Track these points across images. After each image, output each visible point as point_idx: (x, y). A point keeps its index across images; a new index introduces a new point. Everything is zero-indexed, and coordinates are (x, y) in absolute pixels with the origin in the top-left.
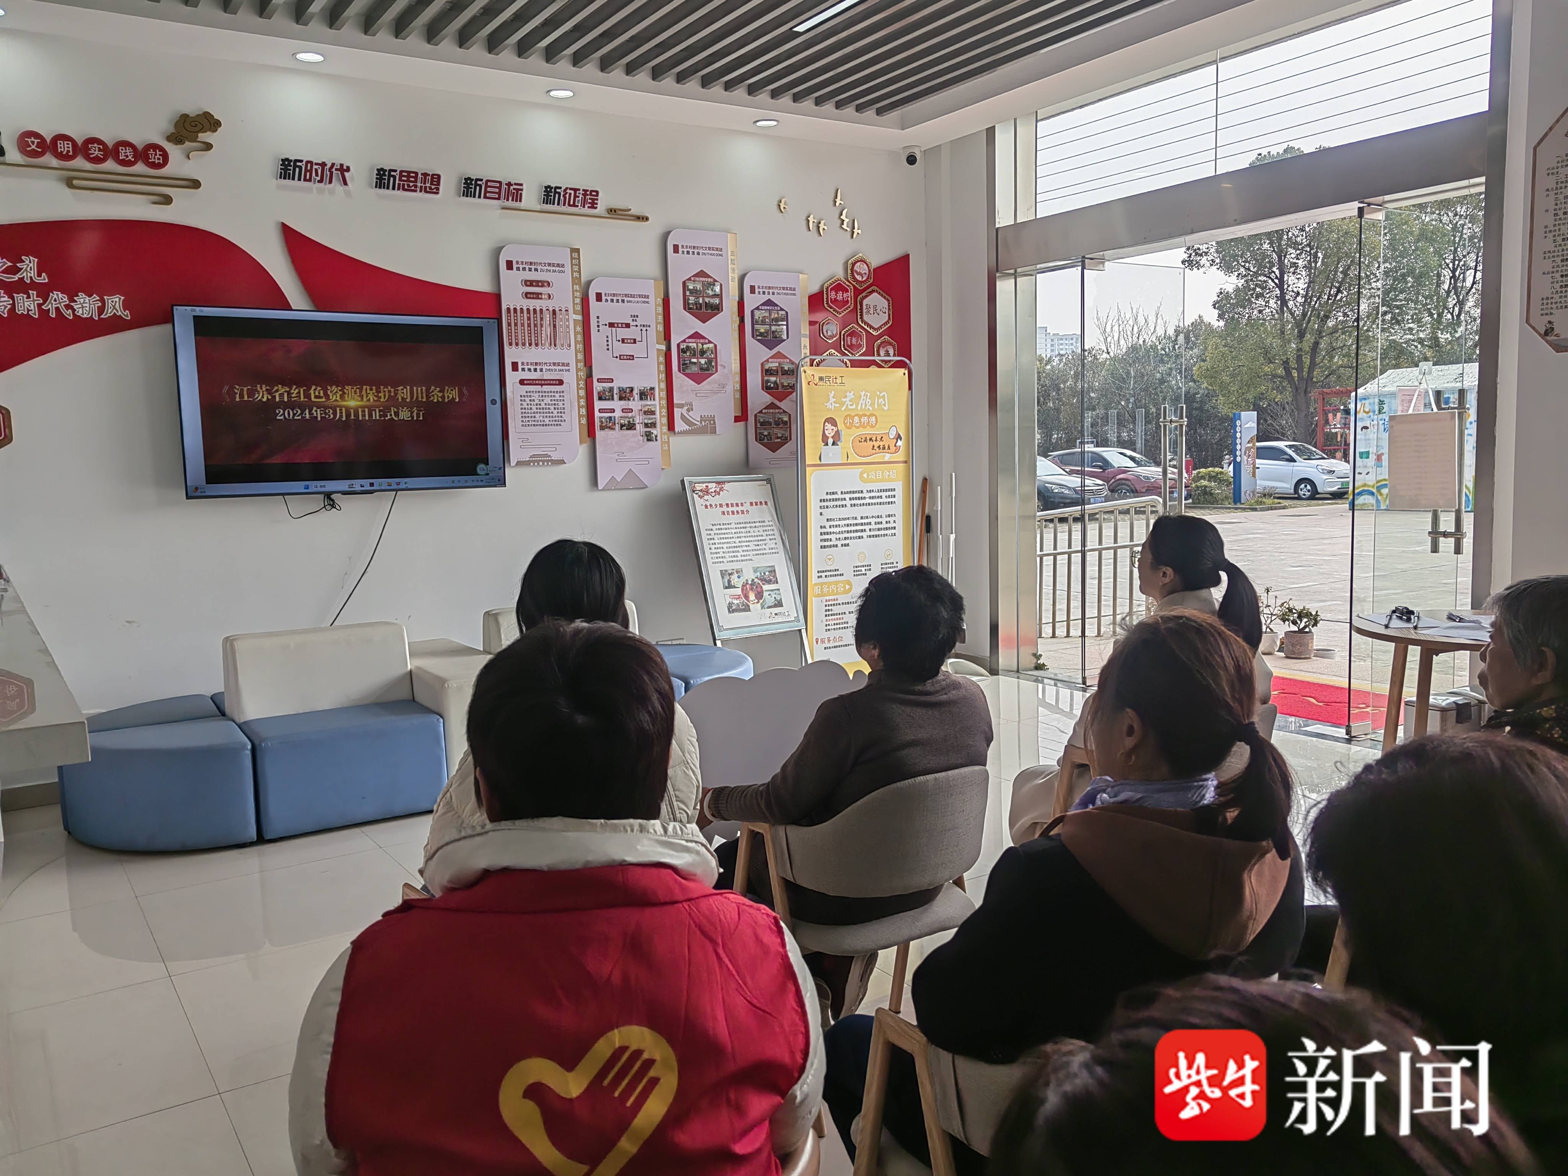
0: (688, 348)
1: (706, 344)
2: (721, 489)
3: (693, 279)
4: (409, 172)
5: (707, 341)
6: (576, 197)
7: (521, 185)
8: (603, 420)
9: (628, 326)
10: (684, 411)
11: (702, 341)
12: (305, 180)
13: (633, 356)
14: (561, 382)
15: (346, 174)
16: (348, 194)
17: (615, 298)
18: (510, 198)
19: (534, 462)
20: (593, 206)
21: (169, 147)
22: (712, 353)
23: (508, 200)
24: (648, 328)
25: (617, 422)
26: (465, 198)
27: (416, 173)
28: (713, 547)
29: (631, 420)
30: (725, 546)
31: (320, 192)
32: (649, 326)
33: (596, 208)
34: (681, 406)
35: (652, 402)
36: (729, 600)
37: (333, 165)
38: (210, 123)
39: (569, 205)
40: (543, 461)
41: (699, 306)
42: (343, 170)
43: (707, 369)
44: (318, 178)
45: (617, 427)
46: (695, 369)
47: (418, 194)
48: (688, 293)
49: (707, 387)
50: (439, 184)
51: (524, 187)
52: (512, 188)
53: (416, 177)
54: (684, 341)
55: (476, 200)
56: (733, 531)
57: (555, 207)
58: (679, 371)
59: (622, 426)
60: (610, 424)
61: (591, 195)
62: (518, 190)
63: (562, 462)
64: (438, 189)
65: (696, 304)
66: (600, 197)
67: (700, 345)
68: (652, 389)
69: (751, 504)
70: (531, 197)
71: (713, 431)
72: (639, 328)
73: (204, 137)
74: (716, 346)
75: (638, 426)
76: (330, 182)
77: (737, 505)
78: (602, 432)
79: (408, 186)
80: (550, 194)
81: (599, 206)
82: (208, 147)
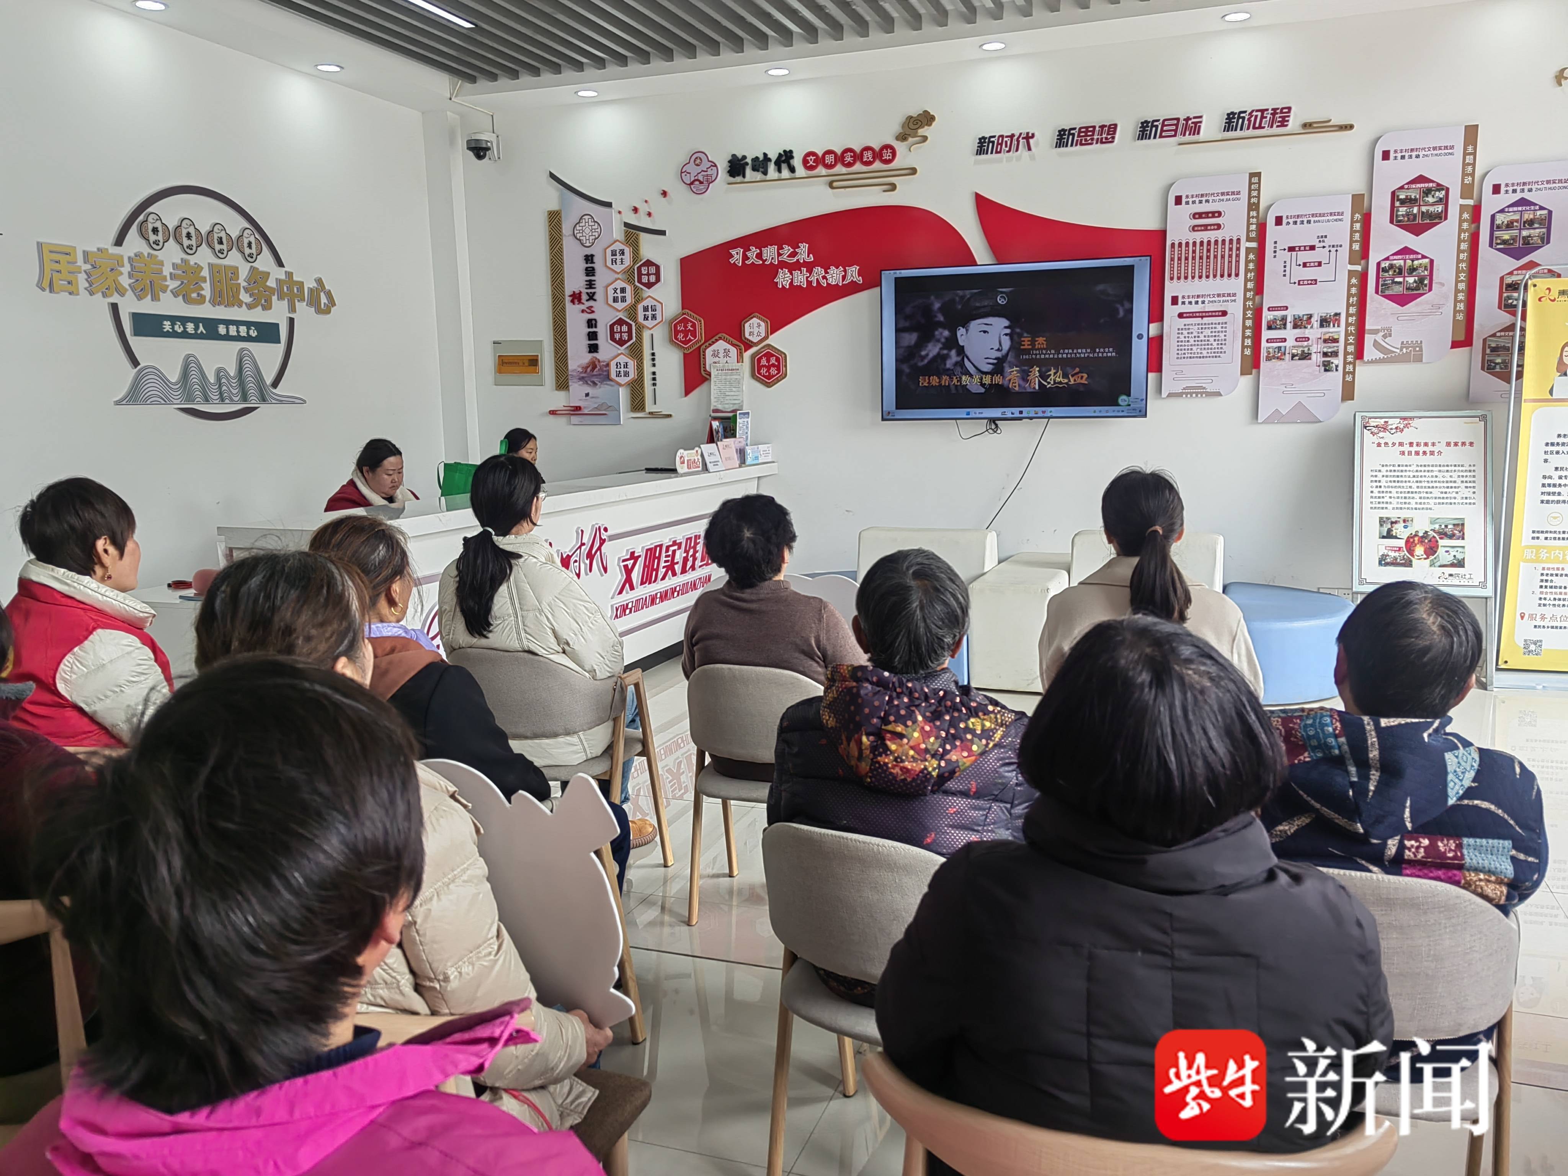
0: (1391, 266)
1: (1418, 259)
2: (1406, 426)
3: (1406, 187)
4: (1087, 128)
5: (1420, 256)
6: (1263, 117)
7: (1201, 117)
8: (1271, 350)
9: (1312, 248)
10: (1379, 337)
11: (1412, 257)
12: (997, 152)
13: (1316, 280)
14: (1224, 313)
15: (1031, 141)
16: (1032, 158)
17: (1298, 220)
18: (1187, 133)
19: (1187, 394)
20: (1283, 123)
21: (896, 145)
22: (1426, 269)
23: (1184, 135)
24: (1339, 249)
25: (1287, 352)
26: (1140, 141)
27: (1094, 127)
28: (1376, 490)
29: (1306, 350)
30: (1394, 490)
31: (1009, 160)
32: (1341, 246)
33: (1286, 126)
34: (1375, 332)
35: (1336, 329)
36: (1383, 551)
37: (1021, 134)
38: (927, 119)
39: (1254, 128)
40: (1197, 393)
41: (1412, 217)
42: (1028, 137)
43: (1417, 289)
44: (1007, 149)
45: (1288, 357)
46: (1397, 290)
47: (1095, 146)
48: (1397, 204)
49: (1414, 310)
50: (1115, 132)
51: (1204, 119)
52: (1190, 122)
53: (1093, 132)
54: (1387, 259)
55: (1152, 141)
56: (1411, 474)
57: (1238, 133)
58: (1377, 292)
59: (1293, 356)
60: (1278, 355)
61: (1281, 112)
62: (1195, 123)
63: (1219, 394)
64: (1113, 138)
65: (1407, 215)
66: (1292, 114)
67: (1409, 262)
68: (1337, 314)
69: (1448, 444)
70: (1211, 127)
71: (1419, 359)
72: (1327, 249)
73: (921, 132)
74: (1432, 261)
75: (1314, 356)
76: (1017, 150)
77: (1426, 444)
78: (1268, 363)
79: (1086, 140)
80: (1232, 121)
81: (1290, 124)
82: (925, 139)
